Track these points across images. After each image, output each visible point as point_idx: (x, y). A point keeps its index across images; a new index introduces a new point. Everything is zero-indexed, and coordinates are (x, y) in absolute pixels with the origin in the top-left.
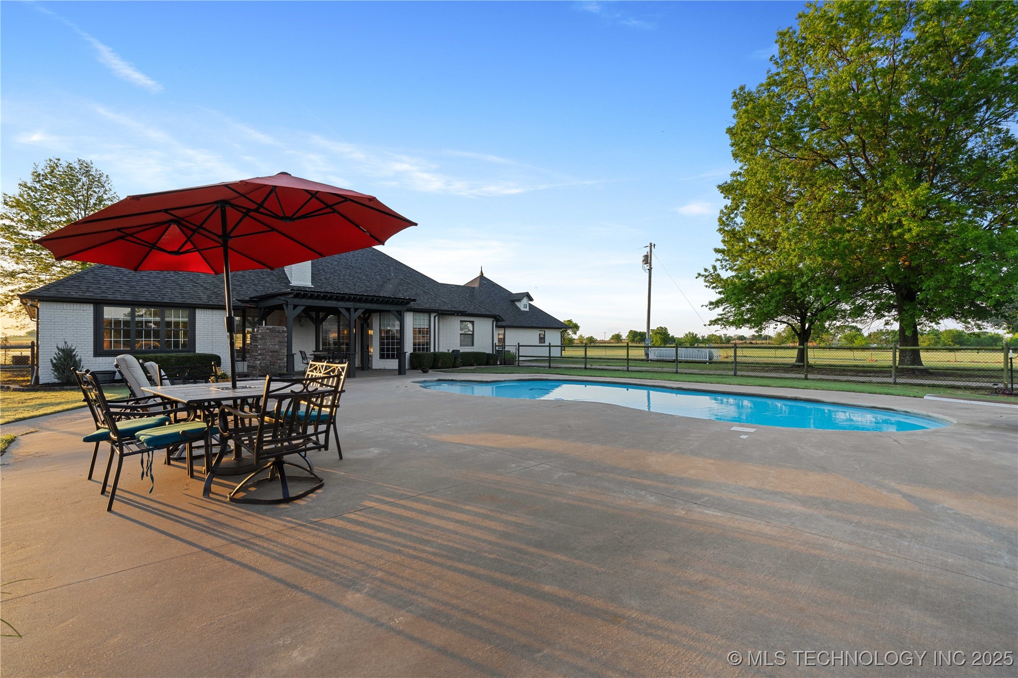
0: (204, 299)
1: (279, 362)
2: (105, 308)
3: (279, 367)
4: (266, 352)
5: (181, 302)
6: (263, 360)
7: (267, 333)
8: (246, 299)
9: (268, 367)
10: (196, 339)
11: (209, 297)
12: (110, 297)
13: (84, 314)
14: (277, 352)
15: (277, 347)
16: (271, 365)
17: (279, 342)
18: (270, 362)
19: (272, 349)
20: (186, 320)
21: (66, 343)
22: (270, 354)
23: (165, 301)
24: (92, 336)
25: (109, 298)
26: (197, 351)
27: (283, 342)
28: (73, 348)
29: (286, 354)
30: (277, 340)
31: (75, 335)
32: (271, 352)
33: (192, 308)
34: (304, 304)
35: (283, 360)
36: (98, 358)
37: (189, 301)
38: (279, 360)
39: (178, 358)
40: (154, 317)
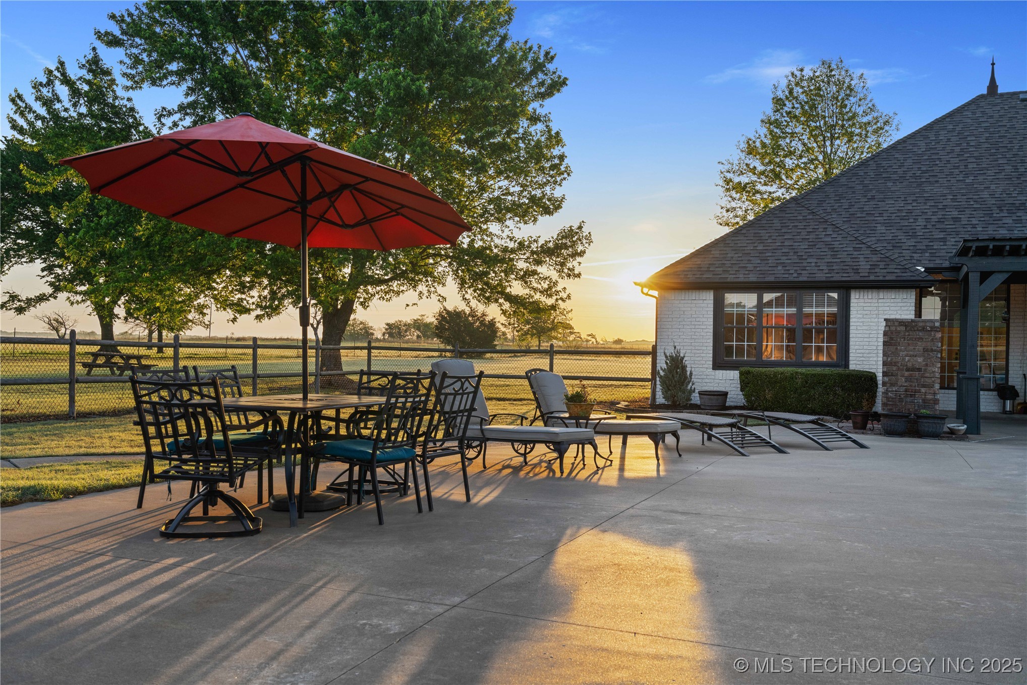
0: (864, 271)
1: (923, 390)
2: (727, 295)
3: (924, 401)
4: (899, 369)
5: (824, 279)
6: (892, 385)
7: (899, 332)
8: (944, 265)
9: (901, 400)
10: (851, 343)
11: (874, 266)
12: (731, 278)
13: (703, 305)
14: (919, 370)
15: (920, 360)
16: (907, 396)
17: (925, 350)
18: (906, 391)
19: (910, 365)
20: (834, 310)
21: (675, 347)
22: (907, 374)
23: (801, 279)
24: (712, 337)
25: (728, 280)
26: (852, 367)
27: (932, 350)
28: (682, 355)
29: (938, 375)
30: (920, 346)
31: (693, 337)
32: (908, 370)
33: (846, 288)
34: (1005, 269)
35: (933, 386)
36: (717, 372)
37: (837, 277)
38: (924, 386)
39: (807, 375)
40: (788, 306)
